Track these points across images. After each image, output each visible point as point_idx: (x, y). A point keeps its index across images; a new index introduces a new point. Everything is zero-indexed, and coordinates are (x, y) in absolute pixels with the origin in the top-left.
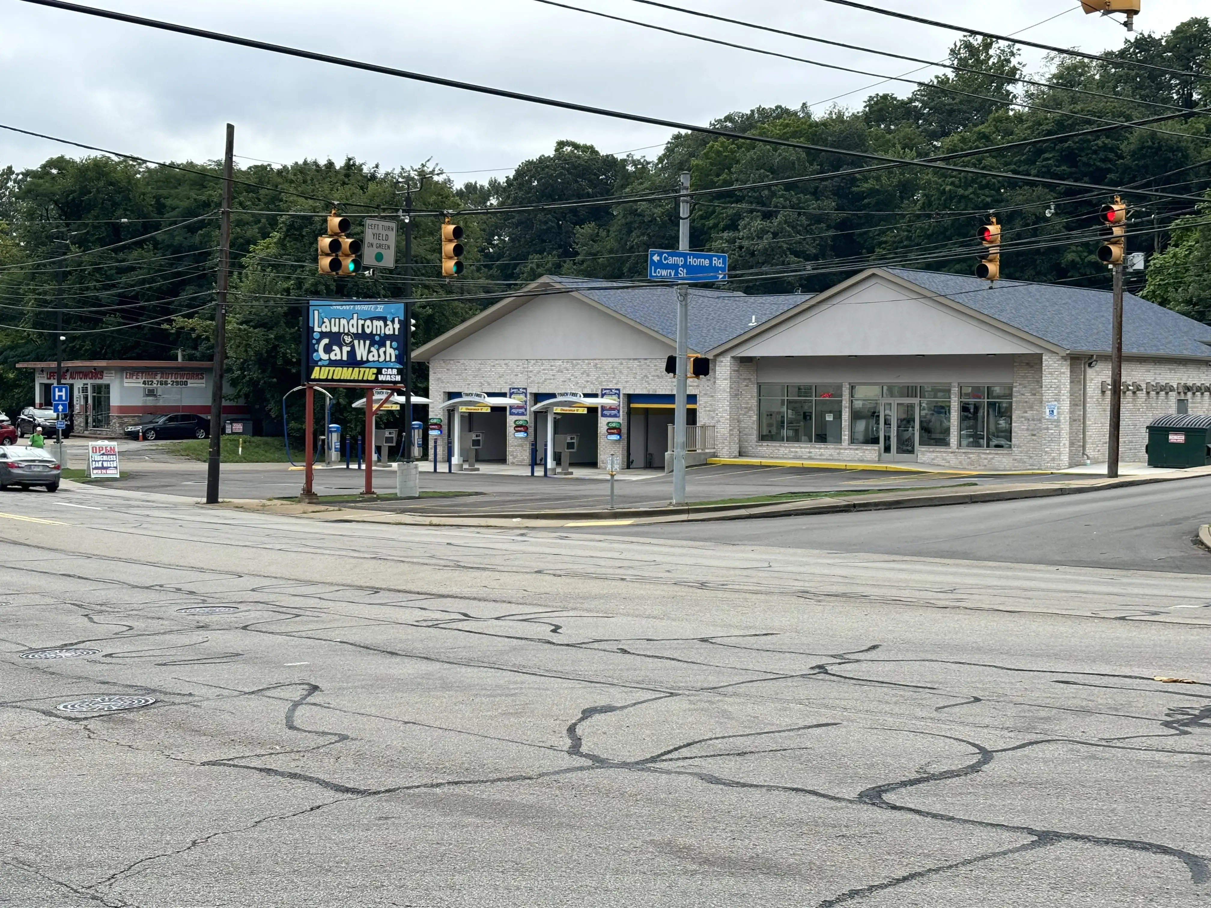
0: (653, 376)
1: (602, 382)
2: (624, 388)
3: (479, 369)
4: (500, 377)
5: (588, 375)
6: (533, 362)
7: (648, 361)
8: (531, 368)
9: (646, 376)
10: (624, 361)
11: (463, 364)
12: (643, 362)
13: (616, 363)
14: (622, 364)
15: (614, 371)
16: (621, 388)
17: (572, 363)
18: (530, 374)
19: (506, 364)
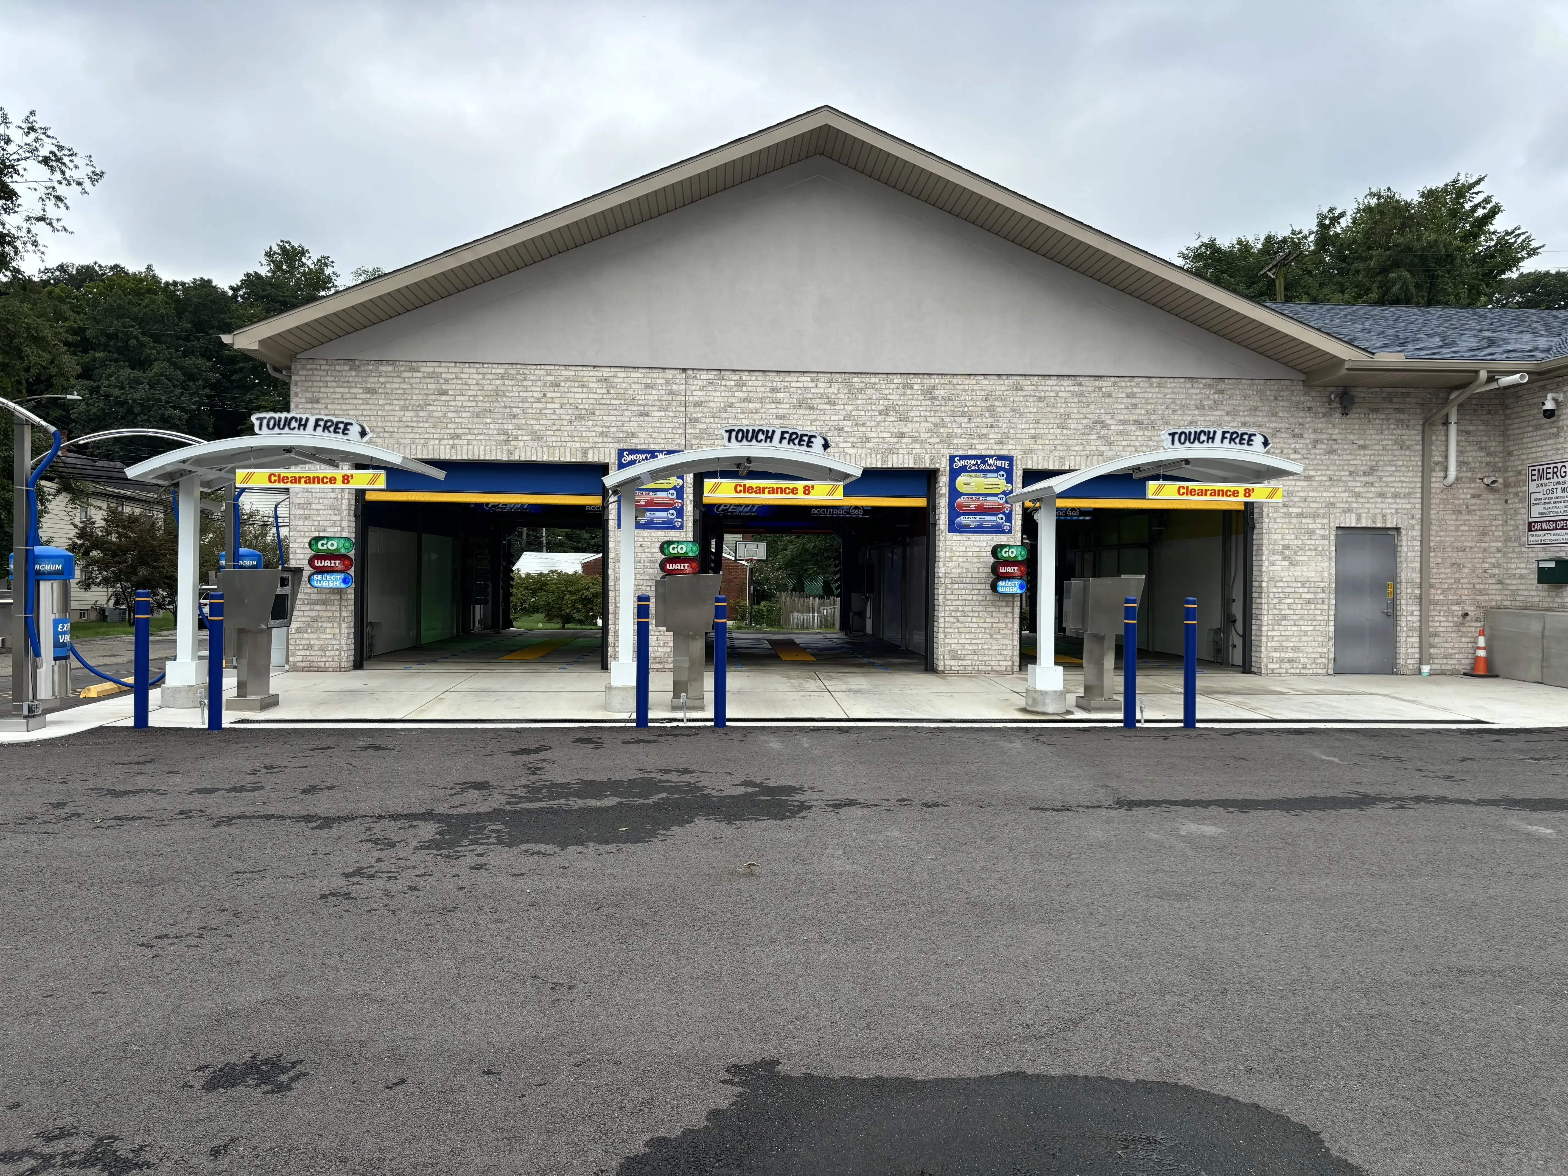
0: (1124, 422)
1: (950, 436)
2: (1028, 453)
3: (497, 393)
4: (581, 417)
5: (903, 418)
6: (705, 376)
7: (1106, 384)
8: (698, 395)
9: (1100, 422)
10: (1026, 382)
11: (435, 376)
12: (1089, 384)
13: (1001, 387)
14: (1018, 388)
15: (992, 410)
16: (1017, 455)
17: (850, 386)
18: (696, 413)
19: (602, 380)
